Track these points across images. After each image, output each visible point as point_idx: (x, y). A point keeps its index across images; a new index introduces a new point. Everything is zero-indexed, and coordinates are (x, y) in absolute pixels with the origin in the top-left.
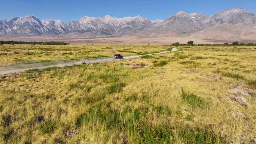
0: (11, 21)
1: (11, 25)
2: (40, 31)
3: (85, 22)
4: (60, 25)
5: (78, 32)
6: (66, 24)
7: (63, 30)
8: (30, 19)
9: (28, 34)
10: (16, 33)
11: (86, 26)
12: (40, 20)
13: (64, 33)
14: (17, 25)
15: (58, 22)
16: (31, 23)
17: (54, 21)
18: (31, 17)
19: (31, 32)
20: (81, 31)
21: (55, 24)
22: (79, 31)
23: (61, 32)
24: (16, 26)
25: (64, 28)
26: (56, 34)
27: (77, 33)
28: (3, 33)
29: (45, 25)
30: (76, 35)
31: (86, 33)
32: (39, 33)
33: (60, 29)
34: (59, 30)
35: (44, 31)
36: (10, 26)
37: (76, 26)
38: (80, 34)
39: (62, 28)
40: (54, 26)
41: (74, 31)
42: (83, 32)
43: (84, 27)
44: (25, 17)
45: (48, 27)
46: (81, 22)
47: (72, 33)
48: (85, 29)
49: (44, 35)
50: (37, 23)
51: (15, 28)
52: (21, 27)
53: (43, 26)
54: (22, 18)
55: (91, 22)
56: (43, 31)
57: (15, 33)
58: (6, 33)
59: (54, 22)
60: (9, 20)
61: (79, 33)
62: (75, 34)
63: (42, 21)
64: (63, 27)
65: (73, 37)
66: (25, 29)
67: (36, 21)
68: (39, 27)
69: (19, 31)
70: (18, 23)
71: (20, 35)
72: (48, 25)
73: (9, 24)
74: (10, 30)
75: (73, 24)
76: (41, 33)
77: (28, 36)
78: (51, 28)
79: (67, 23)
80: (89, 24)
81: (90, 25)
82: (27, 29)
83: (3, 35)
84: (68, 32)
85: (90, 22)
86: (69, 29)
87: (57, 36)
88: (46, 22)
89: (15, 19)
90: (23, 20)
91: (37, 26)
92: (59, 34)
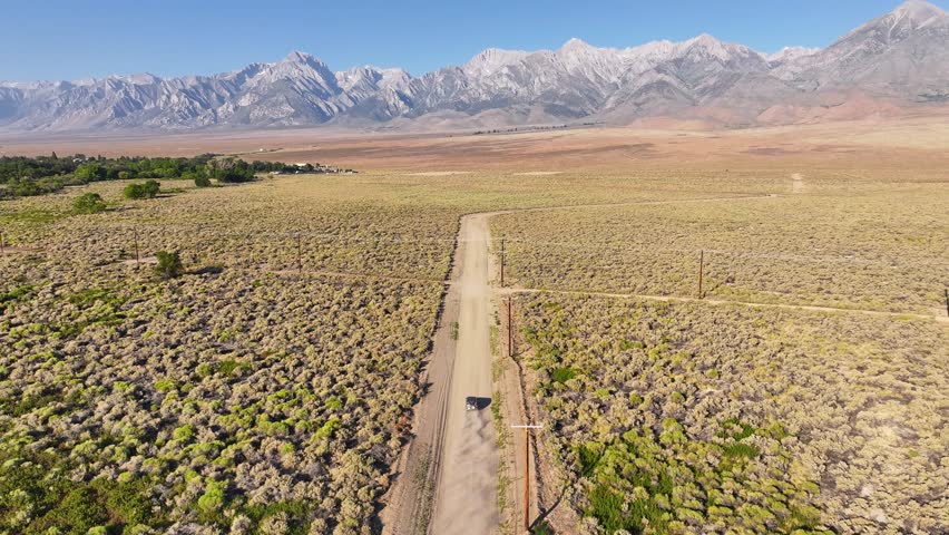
0: (240, 78)
1: (238, 89)
2: (324, 109)
3: (488, 72)
4: (397, 84)
5: (458, 110)
6: (417, 81)
7: (406, 103)
8: (297, 67)
9: (285, 122)
10: (247, 121)
11: (489, 87)
12: (330, 69)
13: (405, 116)
14: (255, 91)
15: (391, 76)
16: (298, 83)
17: (380, 72)
18: (301, 61)
19: (295, 115)
20: (469, 105)
21: (381, 84)
22: (461, 106)
23: (396, 113)
24: (248, 95)
25: (409, 98)
26: (379, 118)
27: (453, 112)
28: (206, 121)
29: (346, 87)
30: (447, 121)
31: (485, 113)
32: (323, 118)
33: (393, 100)
34: (391, 103)
35: (340, 110)
36: (232, 96)
37: (453, 87)
39: (403, 97)
40: (376, 88)
41: (444, 106)
42: (474, 107)
43: (481, 91)
44: (286, 60)
45: (354, 94)
46: (470, 73)
47: (435, 114)
48: (484, 97)
49: (336, 122)
50: (320, 80)
51: (245, 102)
52: (263, 98)
53: (339, 91)
54: (275, 64)
55: (510, 67)
56: (336, 110)
57: (243, 118)
58: (215, 120)
59: (378, 77)
60: (233, 72)
61: (462, 113)
62: (444, 117)
63: (339, 75)
64: (408, 92)
65: (436, 129)
66: (274, 105)
67: (316, 74)
68: (325, 97)
69: (257, 113)
70: (259, 82)
71: (258, 124)
72: (356, 88)
73: (232, 89)
74: (231, 110)
75: (440, 80)
76: (329, 118)
77: (282, 127)
78: (363, 96)
79: (421, 78)
80: (500, 75)
81: (505, 79)
82: (281, 104)
83: (208, 125)
84: (420, 113)
85: (505, 70)
86: (428, 101)
87: (380, 125)
88: (350, 78)
89: (253, 70)
90: (274, 74)
91: (318, 93)
92: (390, 119)
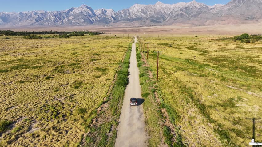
0: (69, 12)
1: (68, 15)
2: (92, 20)
3: (136, 10)
4: (111, 14)
5: (128, 21)
6: (116, 13)
7: (113, 19)
8: (84, 9)
10: (71, 23)
11: (136, 14)
12: (92, 9)
13: (114, 22)
14: (73, 15)
15: (109, 11)
16: (84, 13)
17: (106, 10)
18: (85, 7)
19: (84, 22)
20: (130, 19)
21: (106, 13)
22: (128, 20)
23: (111, 21)
24: (71, 16)
25: (114, 17)
26: (107, 23)
27: (126, 21)
28: (61, 23)
29: (97, 14)
30: (125, 24)
31: (134, 22)
32: (91, 23)
33: (110, 18)
34: (110, 19)
36: (67, 16)
37: (126, 15)
38: (128, 23)
39: (113, 17)
40: (105, 15)
41: (123, 20)
42: (131, 20)
44: (80, 7)
45: (99, 16)
46: (131, 11)
47: (122, 22)
48: (134, 17)
49: (95, 24)
50: (90, 12)
51: (70, 18)
52: (76, 17)
53: (95, 15)
54: (78, 8)
55: (141, 9)
56: (95, 20)
57: (70, 23)
58: (63, 23)
59: (106, 11)
60: (67, 10)
61: (129, 22)
62: (124, 23)
63: (95, 11)
64: (114, 16)
65: (122, 26)
66: (79, 19)
67: (89, 11)
68: (92, 17)
69: (74, 21)
70: (74, 13)
71: (74, 24)
72: (100, 14)
73: (67, 14)
74: (67, 20)
75: (123, 12)
76: (93, 23)
77: (81, 25)
78: (102, 17)
79: (118, 12)
80: (139, 12)
81: (140, 12)
82: (80, 19)
83: (61, 24)
84: (117, 22)
85: (140, 10)
86: (119, 18)
87: (107, 25)
88: (98, 12)
89: (72, 9)
90: (78, 11)
91: (90, 16)
92: (109, 23)
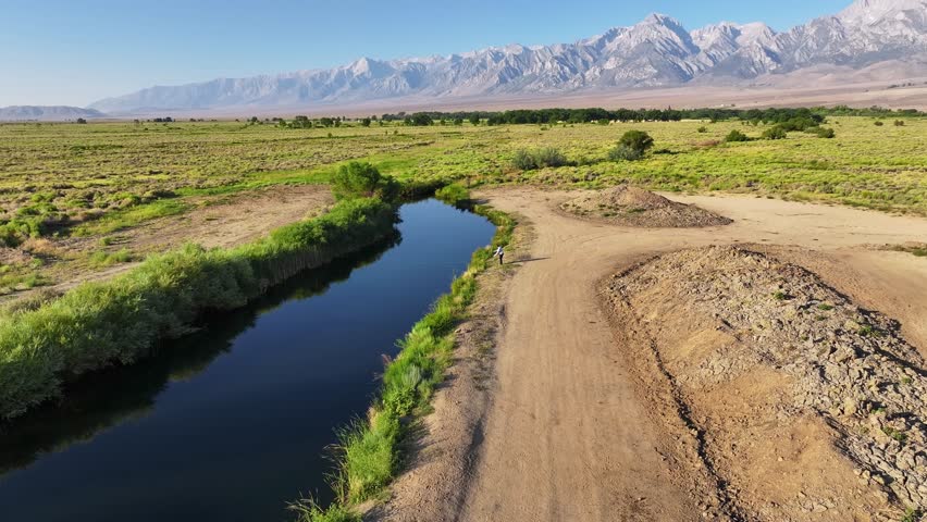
0: (601, 43)
1: (599, 54)
2: (685, 69)
3: (872, 19)
4: (758, 41)
5: (838, 63)
6: (785, 36)
7: (773, 59)
8: (655, 29)
9: (647, 82)
10: (613, 83)
11: (877, 36)
12: (685, 28)
13: (774, 72)
14: (617, 54)
15: (752, 32)
16: (658, 45)
17: (738, 28)
18: (659, 23)
19: (658, 76)
20: (851, 58)
21: (739, 40)
22: (842, 60)
23: (762, 69)
24: (613, 59)
25: (774, 53)
26: (744, 75)
27: (832, 66)
28: (576, 84)
29: (702, 46)
30: (830, 76)
31: (877, 65)
32: (684, 77)
33: (759, 57)
34: (757, 60)
35: (699, 69)
36: (595, 60)
37: (827, 40)
38: (846, 71)
39: (769, 53)
40: (736, 46)
41: (816, 60)
42: (861, 60)
43: (866, 42)
44: (644, 23)
45: (713, 52)
46: (848, 21)
47: (808, 69)
48: (870, 48)
49: (698, 81)
50: (677, 40)
51: (609, 65)
52: (629, 60)
53: (695, 50)
54: (633, 28)
55: (907, 12)
56: (695, 68)
57: (609, 80)
58: (584, 83)
59: (736, 33)
60: (594, 39)
61: (845, 67)
62: (825, 72)
63: (693, 34)
64: (774, 48)
65: (814, 86)
66: (638, 66)
67: (674, 34)
68: (683, 56)
69: (621, 75)
70: (619, 45)
71: (624, 86)
72: (714, 46)
73: (595, 53)
74: (597, 73)
75: (812, 31)
76: (690, 77)
77: (646, 88)
78: (723, 55)
79: (790, 32)
80: (893, 22)
81: (899, 26)
82: (644, 66)
83: (578, 88)
84: (790, 68)
85: (901, 16)
86: (797, 55)
87: (747, 82)
88: (707, 36)
89: (612, 35)
90: (633, 37)
91: (675, 52)
92: (754, 76)
